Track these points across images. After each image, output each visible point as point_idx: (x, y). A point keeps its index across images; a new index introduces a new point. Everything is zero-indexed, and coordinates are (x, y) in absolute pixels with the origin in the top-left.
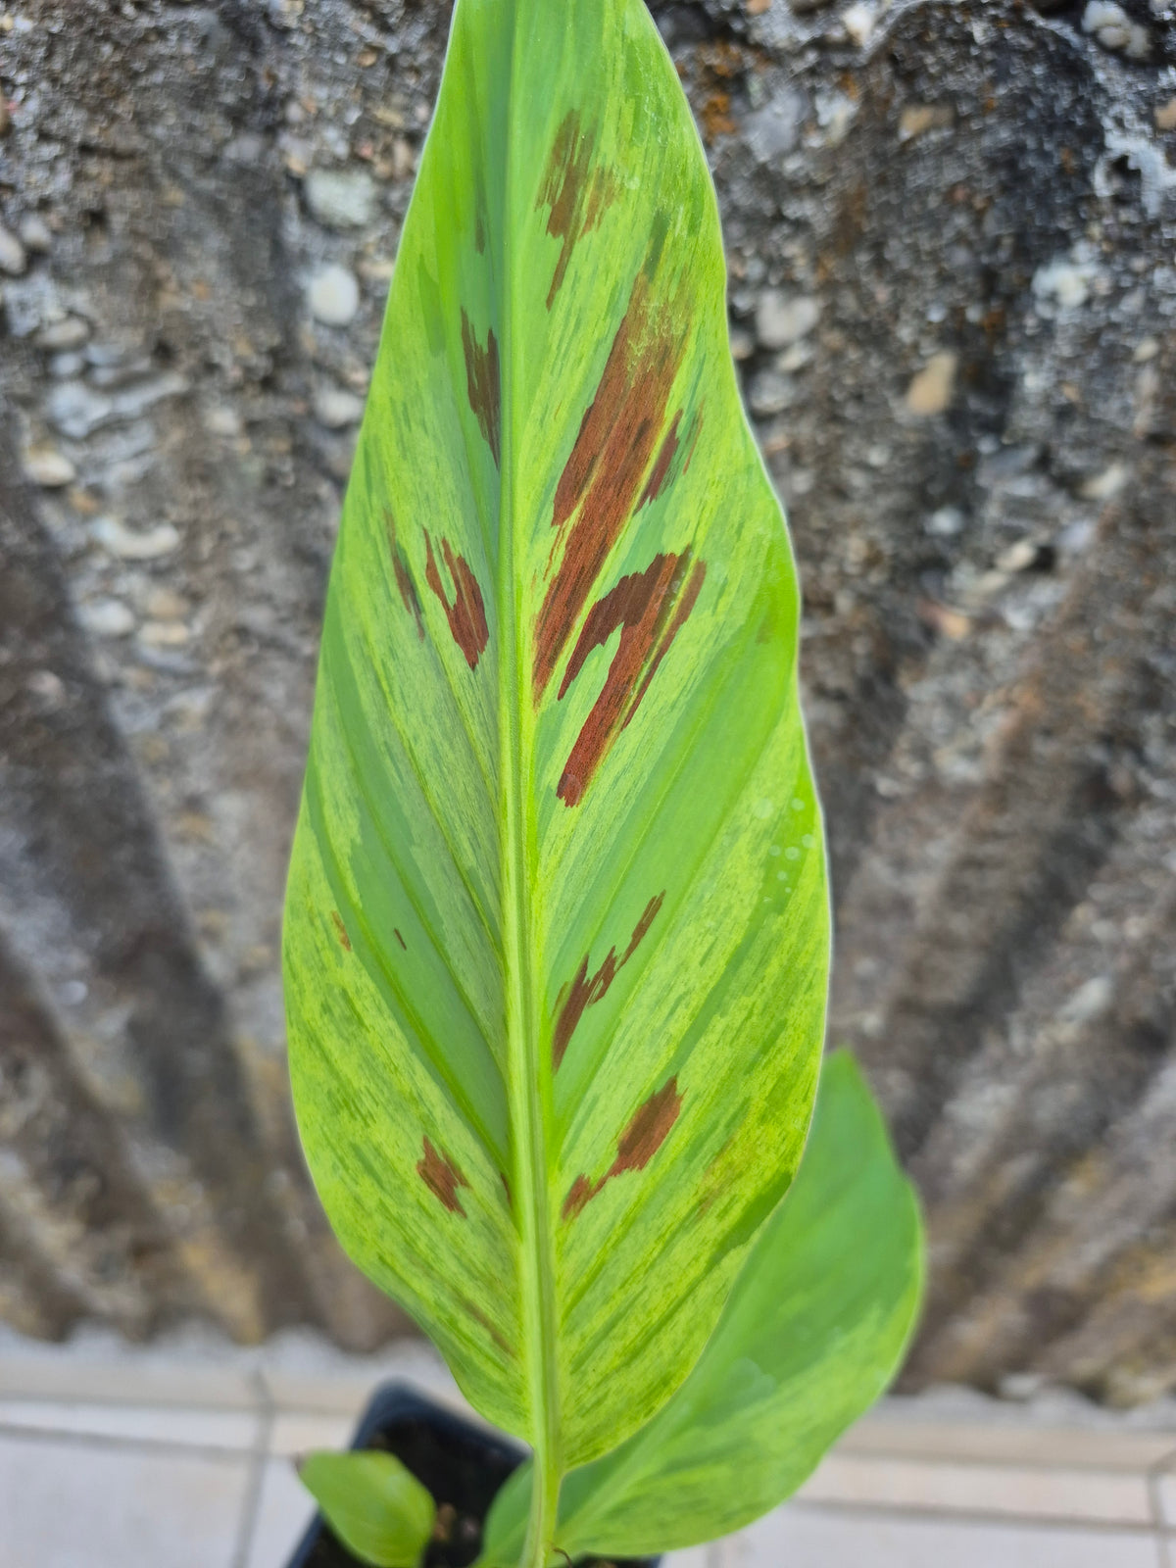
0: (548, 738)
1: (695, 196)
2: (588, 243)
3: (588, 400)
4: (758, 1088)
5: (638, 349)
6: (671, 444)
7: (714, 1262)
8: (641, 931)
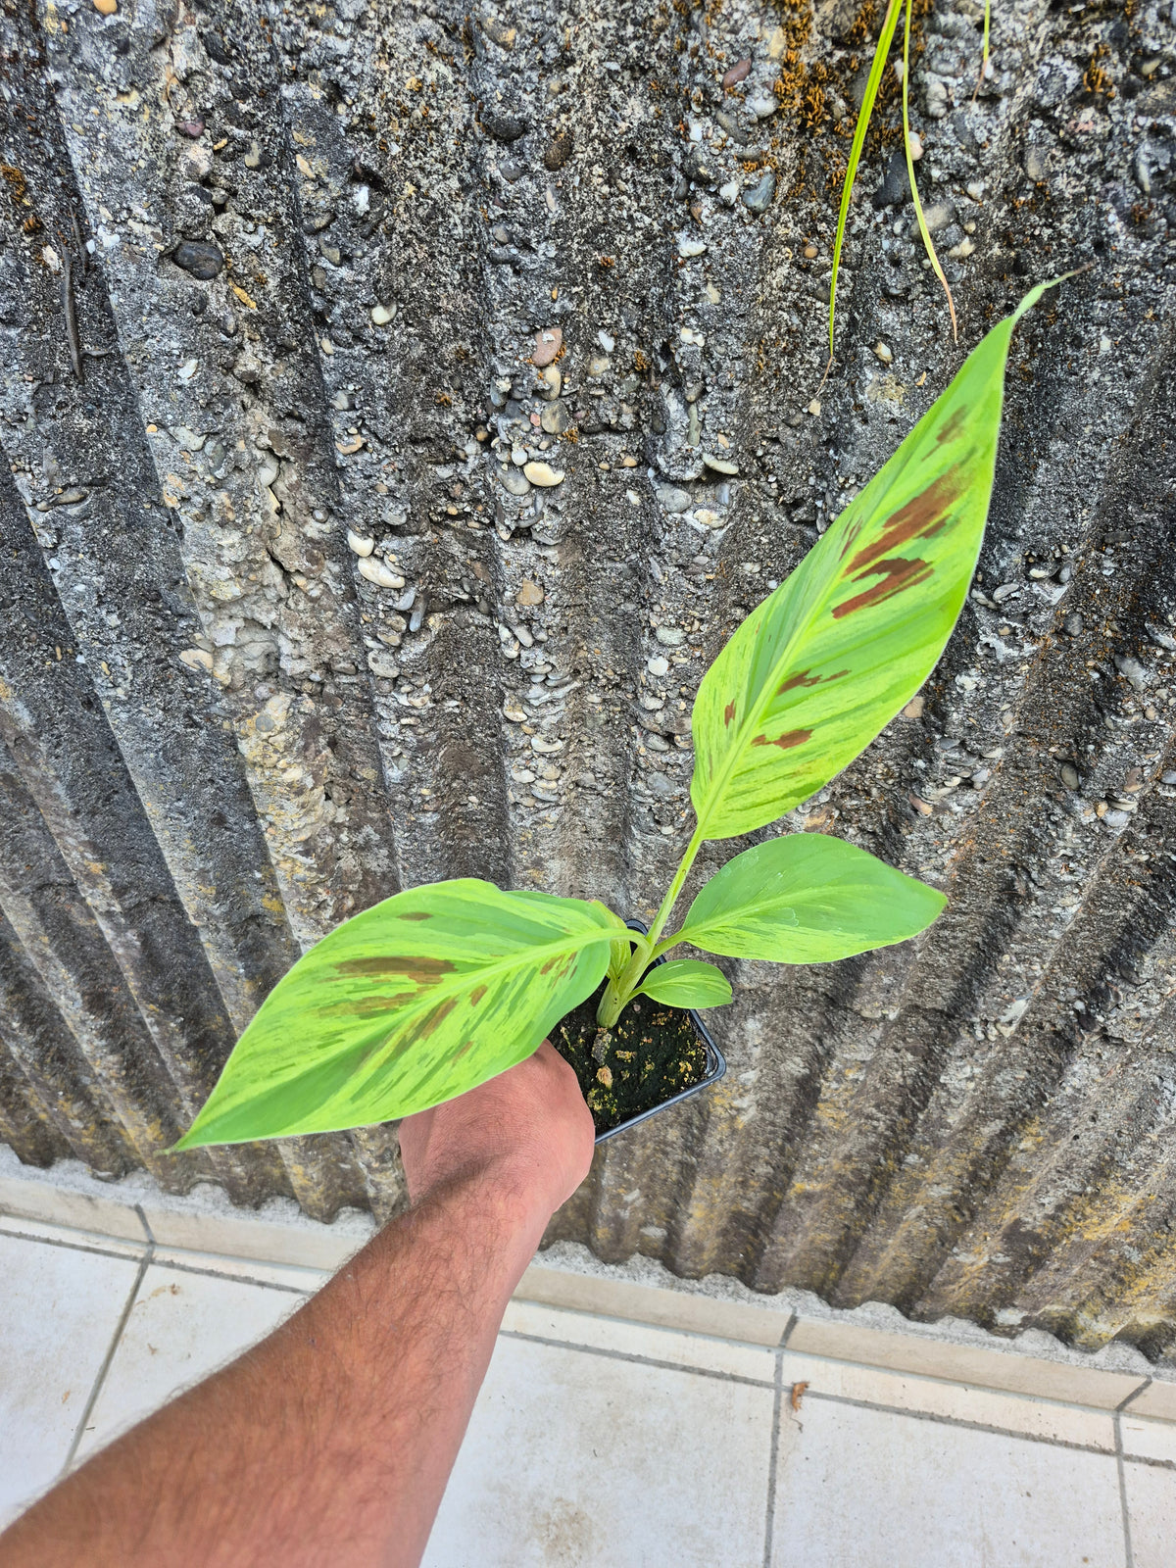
0: (839, 592)
1: (988, 448)
2: (946, 447)
3: (916, 495)
4: (834, 750)
5: (944, 487)
6: (942, 524)
7: (786, 796)
8: (834, 677)
